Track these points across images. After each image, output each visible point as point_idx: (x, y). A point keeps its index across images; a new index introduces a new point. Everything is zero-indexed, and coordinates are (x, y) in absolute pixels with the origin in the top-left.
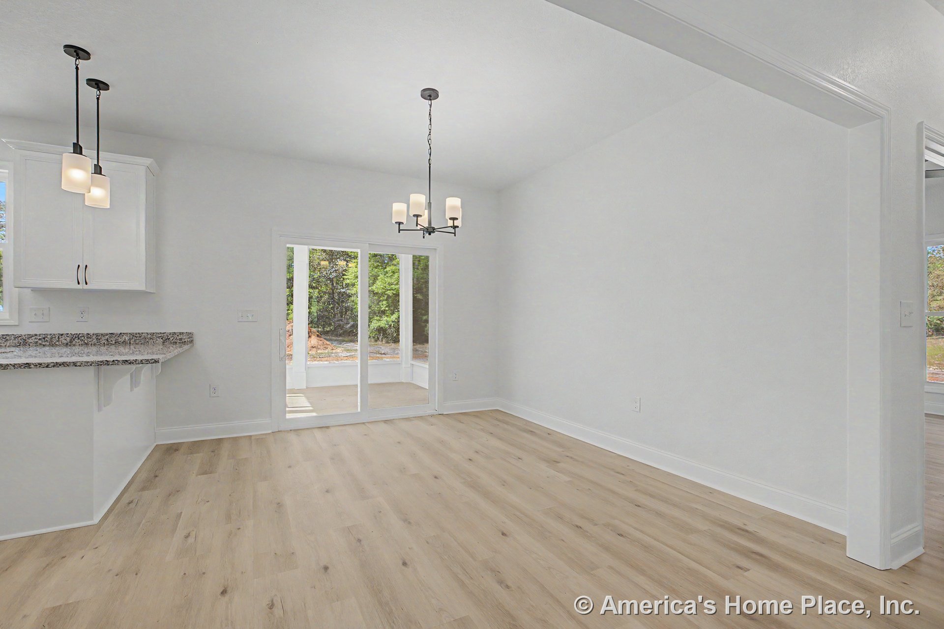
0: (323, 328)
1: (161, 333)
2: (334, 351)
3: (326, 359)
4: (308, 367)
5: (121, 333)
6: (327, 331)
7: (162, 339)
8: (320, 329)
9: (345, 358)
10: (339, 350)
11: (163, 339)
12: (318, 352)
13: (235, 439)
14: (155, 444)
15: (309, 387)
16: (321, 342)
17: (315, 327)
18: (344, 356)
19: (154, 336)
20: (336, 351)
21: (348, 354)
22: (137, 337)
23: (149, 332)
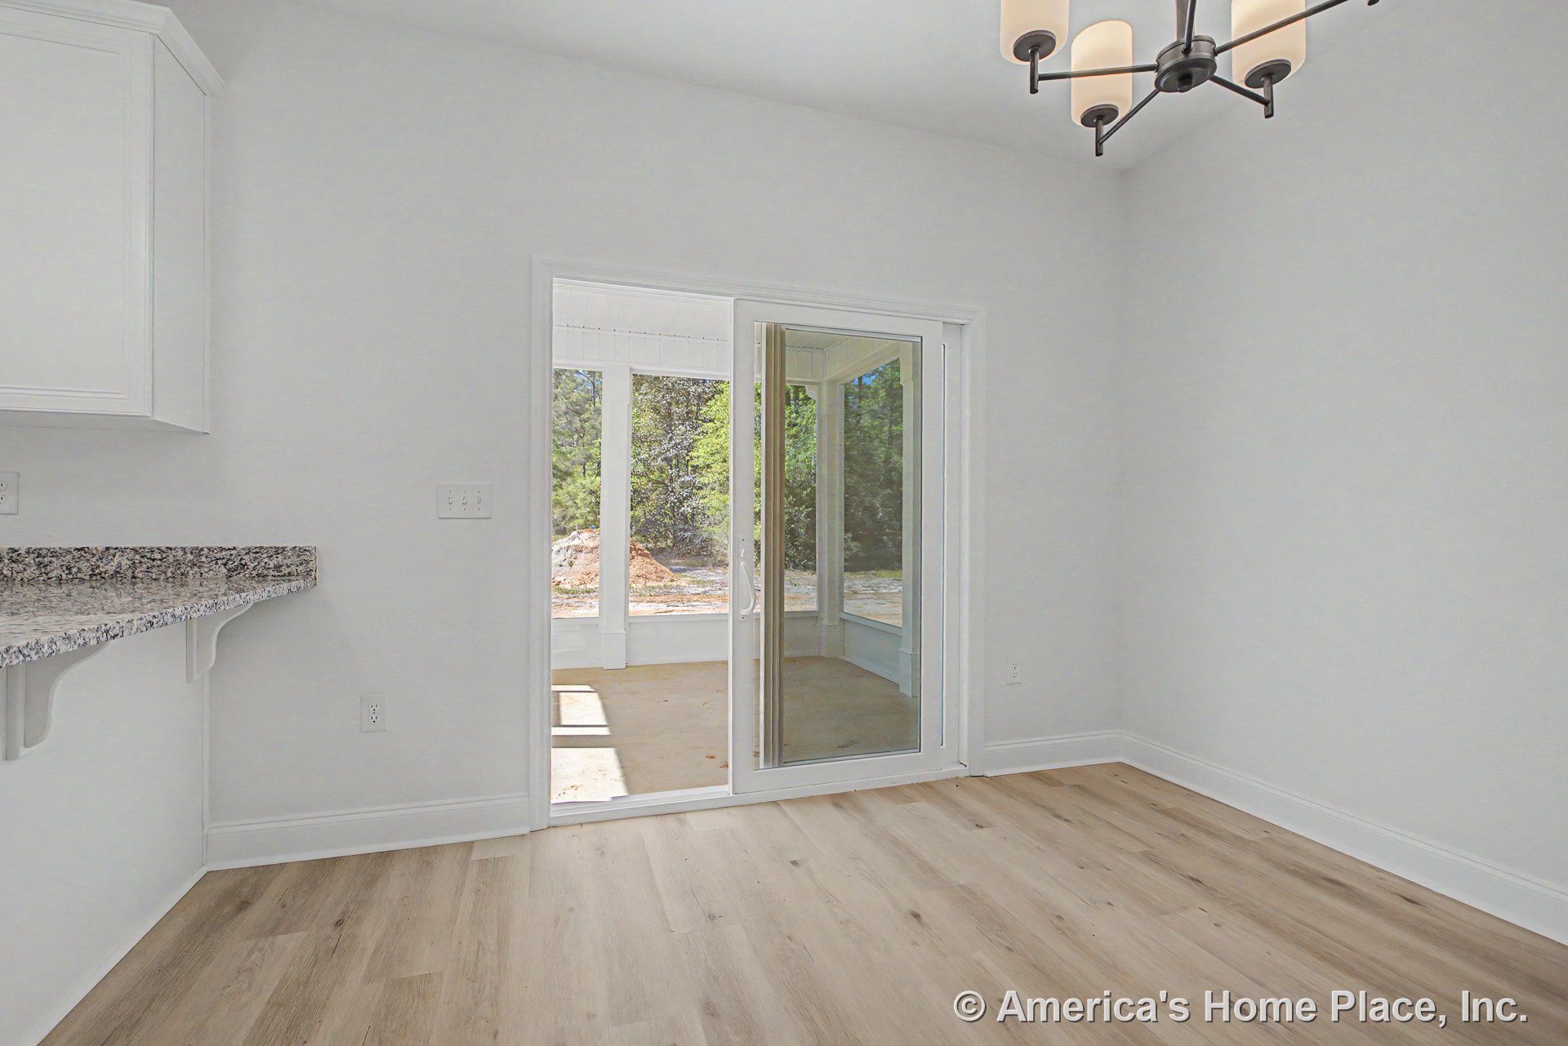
0: (655, 543)
1: (222, 549)
2: (675, 583)
3: (662, 598)
4: (630, 623)
5: (107, 549)
6: (660, 548)
7: (225, 565)
8: (650, 545)
9: (695, 598)
10: (683, 581)
11: (230, 565)
12: (648, 585)
13: (426, 856)
14: (204, 871)
15: (632, 664)
16: (652, 568)
17: (642, 542)
18: (694, 592)
19: (203, 559)
20: (678, 583)
21: (701, 590)
22: (154, 560)
23: (189, 544)
